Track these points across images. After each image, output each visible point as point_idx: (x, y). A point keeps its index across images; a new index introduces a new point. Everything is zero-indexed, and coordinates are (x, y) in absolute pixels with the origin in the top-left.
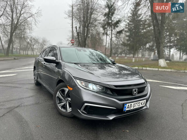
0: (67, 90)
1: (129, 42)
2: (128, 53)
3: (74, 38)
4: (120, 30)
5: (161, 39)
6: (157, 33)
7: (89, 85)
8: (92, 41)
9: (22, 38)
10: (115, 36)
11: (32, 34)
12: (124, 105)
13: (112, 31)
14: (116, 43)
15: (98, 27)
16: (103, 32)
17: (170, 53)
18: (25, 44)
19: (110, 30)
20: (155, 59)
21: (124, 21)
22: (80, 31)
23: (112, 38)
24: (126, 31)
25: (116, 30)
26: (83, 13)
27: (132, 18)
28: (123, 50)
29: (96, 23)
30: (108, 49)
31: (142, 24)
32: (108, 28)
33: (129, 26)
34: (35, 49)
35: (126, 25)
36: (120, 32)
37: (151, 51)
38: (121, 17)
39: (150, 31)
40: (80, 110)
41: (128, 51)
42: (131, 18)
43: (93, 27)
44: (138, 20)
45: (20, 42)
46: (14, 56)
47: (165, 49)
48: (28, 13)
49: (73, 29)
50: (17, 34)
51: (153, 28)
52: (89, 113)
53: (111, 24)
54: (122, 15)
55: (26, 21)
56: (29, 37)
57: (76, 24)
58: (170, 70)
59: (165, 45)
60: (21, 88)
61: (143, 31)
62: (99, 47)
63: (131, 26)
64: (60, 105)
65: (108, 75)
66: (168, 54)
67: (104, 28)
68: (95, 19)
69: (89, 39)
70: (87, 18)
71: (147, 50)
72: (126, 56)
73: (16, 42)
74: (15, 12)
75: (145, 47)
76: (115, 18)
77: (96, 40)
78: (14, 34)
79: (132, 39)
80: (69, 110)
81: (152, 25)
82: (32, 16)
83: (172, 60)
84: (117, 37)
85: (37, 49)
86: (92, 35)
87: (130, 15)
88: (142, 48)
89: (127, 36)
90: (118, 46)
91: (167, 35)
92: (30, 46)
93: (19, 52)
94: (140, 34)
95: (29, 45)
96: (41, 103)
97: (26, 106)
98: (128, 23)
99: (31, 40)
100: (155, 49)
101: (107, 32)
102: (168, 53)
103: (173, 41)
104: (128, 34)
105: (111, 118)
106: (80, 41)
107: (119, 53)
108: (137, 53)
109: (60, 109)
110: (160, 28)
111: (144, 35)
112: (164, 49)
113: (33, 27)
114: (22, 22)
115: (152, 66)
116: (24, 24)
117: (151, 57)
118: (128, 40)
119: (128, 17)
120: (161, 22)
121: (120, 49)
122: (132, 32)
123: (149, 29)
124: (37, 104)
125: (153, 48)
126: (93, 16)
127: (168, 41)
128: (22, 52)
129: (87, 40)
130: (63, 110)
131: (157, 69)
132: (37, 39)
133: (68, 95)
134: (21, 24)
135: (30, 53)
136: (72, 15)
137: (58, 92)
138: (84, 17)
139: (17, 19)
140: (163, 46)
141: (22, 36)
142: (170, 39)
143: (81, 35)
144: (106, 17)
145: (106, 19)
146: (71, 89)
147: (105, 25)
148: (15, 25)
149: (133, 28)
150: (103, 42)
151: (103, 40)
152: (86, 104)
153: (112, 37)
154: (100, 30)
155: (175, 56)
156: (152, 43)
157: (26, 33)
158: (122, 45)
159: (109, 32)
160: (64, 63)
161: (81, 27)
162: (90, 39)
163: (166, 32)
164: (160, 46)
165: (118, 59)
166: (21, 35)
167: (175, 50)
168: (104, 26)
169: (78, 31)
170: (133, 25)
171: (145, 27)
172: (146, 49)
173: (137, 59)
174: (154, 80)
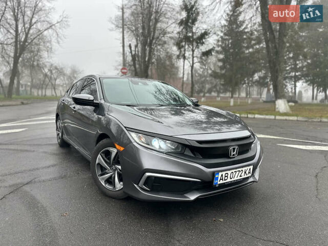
0: (114, 151)
1: (223, 70)
2: (222, 91)
3: (127, 65)
4: (207, 50)
5: (279, 64)
6: (272, 55)
7: (153, 140)
8: (159, 70)
9: (35, 67)
10: (199, 60)
11: (53, 59)
12: (214, 174)
13: (193, 51)
14: (201, 73)
15: (169, 45)
16: (178, 53)
17: (295, 89)
18: (40, 77)
19: (190, 49)
20: (269, 100)
21: (215, 33)
22: (137, 52)
23: (193, 63)
24: (217, 52)
25: (201, 50)
26: (142, 21)
27: (228, 28)
28: (213, 85)
29: (165, 39)
30: (187, 84)
31: (245, 39)
32: (187, 47)
33: (223, 43)
34: (59, 85)
35: (218, 41)
36: (207, 53)
37: (262, 87)
38: (209, 28)
39: (261, 51)
40: (138, 185)
41: (222, 87)
42: (226, 28)
43: (159, 45)
44: (238, 32)
45: (31, 73)
46: (21, 98)
47: (287, 82)
48: (44, 21)
49: (126, 49)
50: (26, 60)
51: (265, 46)
52: (153, 190)
53: (191, 39)
54: (210, 24)
55: (41, 36)
56: (48, 65)
57: (129, 41)
58: (295, 118)
59: (287, 75)
60: (34, 151)
61: (248, 52)
62: (171, 81)
63: (227, 42)
64: (103, 179)
65: (187, 124)
66: (291, 91)
67: (179, 45)
68: (164, 30)
69: (153, 67)
70: (149, 29)
71: (256, 85)
72: (218, 96)
73: (24, 75)
74: (21, 21)
75: (251, 79)
76: (199, 28)
77: (165, 67)
78: (21, 59)
79: (228, 66)
80: (119, 185)
81: (264, 40)
82: (51, 26)
83: (299, 102)
84: (202, 62)
85: (62, 86)
86: (159, 60)
87: (224, 22)
88: (246, 82)
89: (220, 60)
90: (204, 79)
91: (290, 58)
92: (50, 81)
93: (31, 91)
94: (242, 56)
95: (47, 79)
96: (69, 177)
97: (44, 181)
98: (222, 37)
99: (51, 71)
100: (269, 82)
101: (185, 53)
102: (292, 88)
103: (300, 67)
104: (221, 56)
105: (192, 197)
106: (138, 70)
107: (206, 91)
108: (237, 90)
109: (104, 185)
110: (277, 46)
111: (250, 58)
112: (284, 82)
113: (54, 48)
114: (34, 39)
115: (264, 113)
116: (38, 41)
117: (262, 96)
118: (221, 68)
119: (222, 27)
120: (280, 34)
121: (208, 84)
122: (228, 53)
123: (258, 47)
124: (62, 178)
125: (267, 81)
126: (159, 25)
127: (291, 68)
128: (35, 92)
129: (150, 67)
130: (108, 186)
131: (273, 117)
132: (62, 69)
133: (117, 161)
134: (32, 41)
135: (49, 93)
136: (123, 24)
137: (99, 155)
138: (143, 28)
139: (24, 33)
140: (283, 76)
141: (35, 63)
142: (296, 65)
143: (139, 60)
144: (182, 27)
145: (182, 31)
146: (122, 149)
147: (182, 42)
148: (22, 43)
149: (230, 46)
150: (177, 72)
151: (177, 68)
152: (148, 174)
153: (195, 62)
154: (172, 51)
155: (304, 95)
156: (263, 72)
157: (41, 58)
158: (211, 75)
159: (188, 54)
160: (108, 104)
161: (139, 45)
162: (156, 67)
163: (288, 53)
164: (277, 77)
165: (205, 100)
166: (34, 61)
167: (305, 84)
168: (180, 44)
169: (133, 53)
170: (230, 41)
171: (252, 44)
172: (254, 83)
173: (239, 101)
174: (267, 135)
